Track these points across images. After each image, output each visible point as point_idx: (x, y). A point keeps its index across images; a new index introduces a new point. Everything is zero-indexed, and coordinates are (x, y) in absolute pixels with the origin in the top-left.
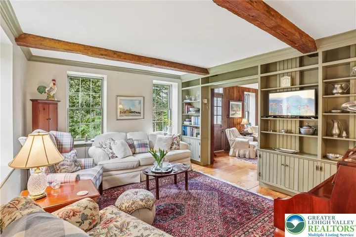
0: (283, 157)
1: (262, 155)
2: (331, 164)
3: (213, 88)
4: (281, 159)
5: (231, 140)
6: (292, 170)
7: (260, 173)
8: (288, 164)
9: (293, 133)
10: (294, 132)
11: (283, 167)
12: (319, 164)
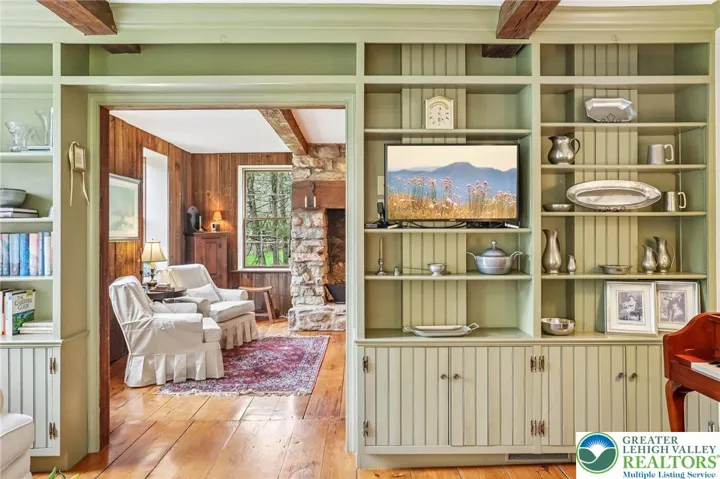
0: (444, 352)
1: (372, 361)
2: (561, 345)
3: (109, 100)
4: (437, 359)
5: (133, 325)
6: (469, 387)
7: (366, 425)
8: (460, 373)
9: (449, 273)
10: (453, 270)
11: (443, 383)
12: (537, 352)
